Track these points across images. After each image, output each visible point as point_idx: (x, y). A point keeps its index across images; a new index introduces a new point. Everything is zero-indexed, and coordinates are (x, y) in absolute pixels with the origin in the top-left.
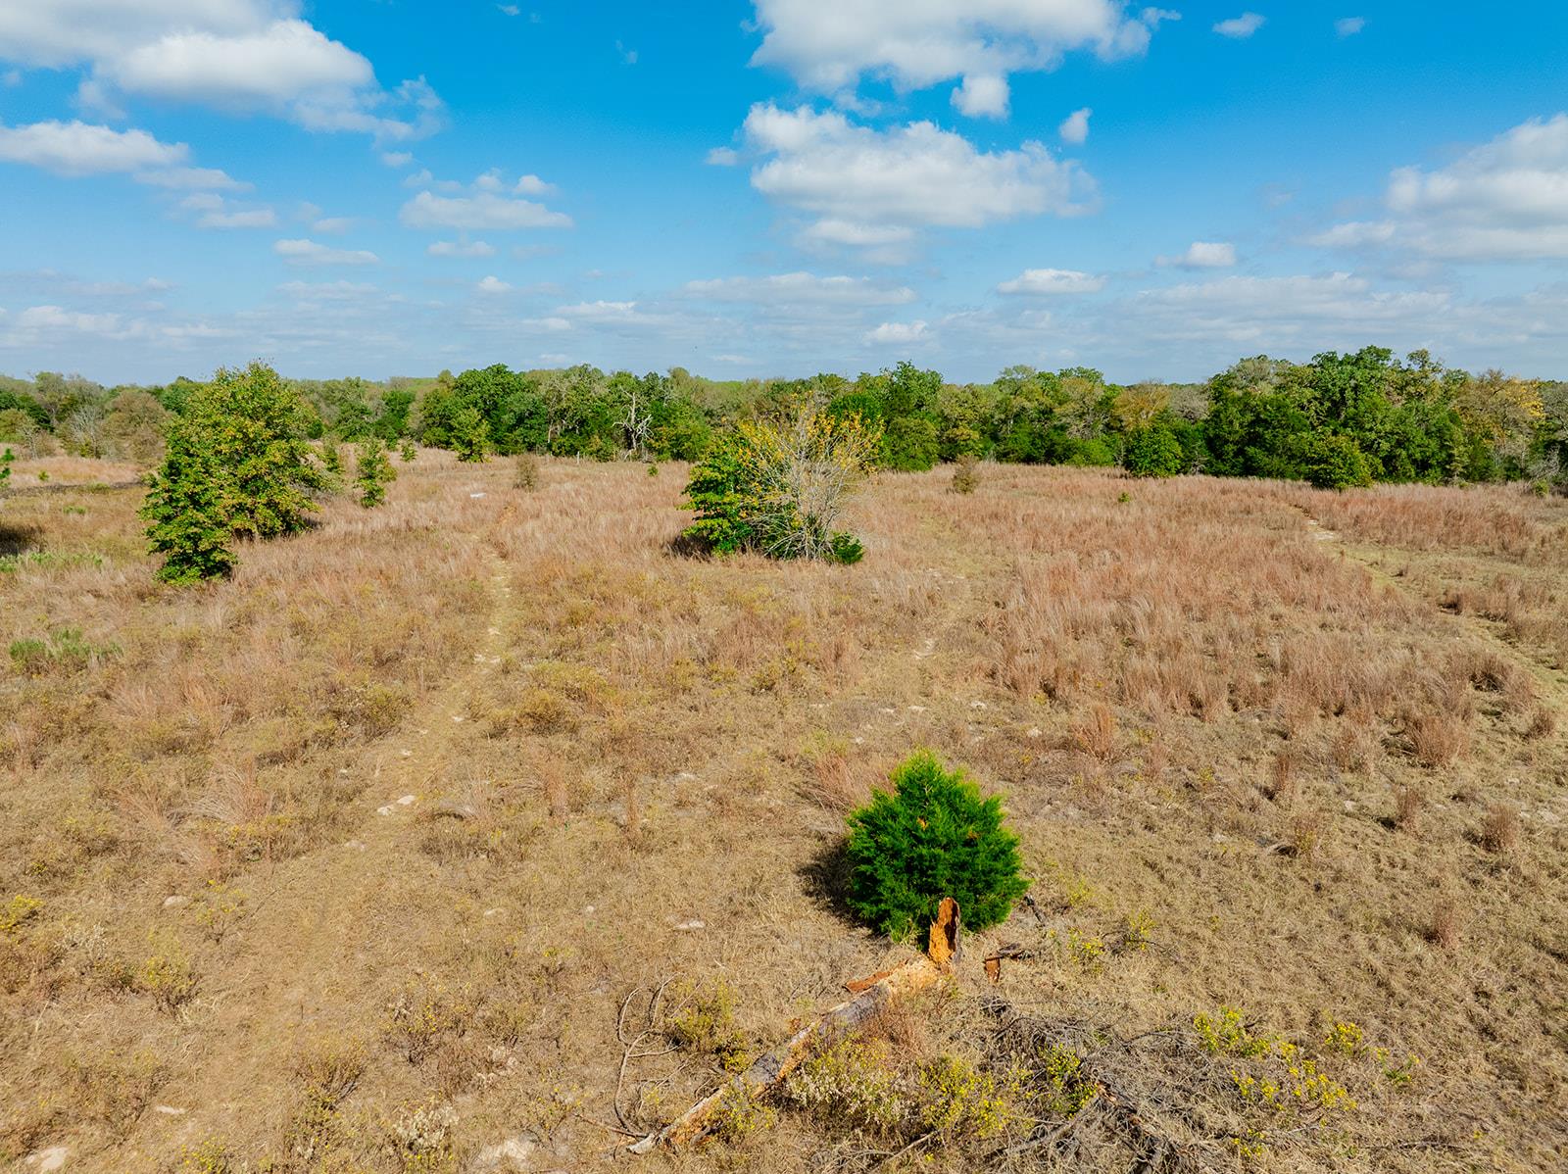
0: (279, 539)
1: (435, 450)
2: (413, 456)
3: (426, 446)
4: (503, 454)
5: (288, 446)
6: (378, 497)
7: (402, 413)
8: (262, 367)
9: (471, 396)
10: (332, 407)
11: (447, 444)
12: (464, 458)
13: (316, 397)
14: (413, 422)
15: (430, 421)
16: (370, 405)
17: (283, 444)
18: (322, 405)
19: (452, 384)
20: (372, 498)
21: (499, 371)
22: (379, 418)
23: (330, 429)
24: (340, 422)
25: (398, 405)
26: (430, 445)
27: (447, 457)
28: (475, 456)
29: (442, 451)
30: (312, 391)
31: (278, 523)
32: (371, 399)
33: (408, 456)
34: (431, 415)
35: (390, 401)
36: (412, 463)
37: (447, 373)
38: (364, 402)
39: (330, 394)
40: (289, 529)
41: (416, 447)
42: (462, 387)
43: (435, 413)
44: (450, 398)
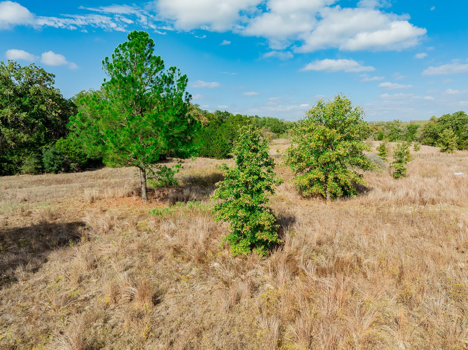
0: (338, 200)
1: (427, 146)
2: (419, 149)
3: (423, 144)
4: (460, 149)
5: (350, 144)
6: (402, 173)
7: (414, 132)
8: (341, 98)
9: (447, 125)
10: (388, 130)
11: (433, 144)
12: (443, 151)
13: (383, 126)
14: (418, 135)
15: (426, 135)
16: (402, 129)
17: (347, 143)
18: (385, 129)
19: (437, 120)
20: (399, 174)
21: (461, 114)
22: (405, 133)
23: (386, 137)
24: (390, 135)
25: (412, 129)
26: (425, 144)
27: (435, 150)
28: (448, 150)
29: (430, 147)
30: (382, 125)
31: (339, 190)
32: (402, 127)
33: (416, 149)
34: (426, 132)
35: (409, 128)
36: (418, 152)
37: (434, 117)
38: (400, 128)
39: (388, 126)
40: (346, 194)
41: (420, 145)
42: (443, 121)
43: (428, 132)
44: (435, 126)
